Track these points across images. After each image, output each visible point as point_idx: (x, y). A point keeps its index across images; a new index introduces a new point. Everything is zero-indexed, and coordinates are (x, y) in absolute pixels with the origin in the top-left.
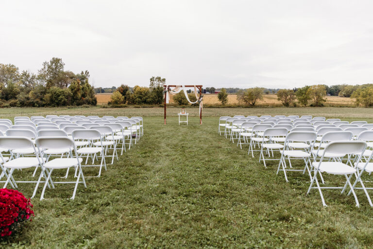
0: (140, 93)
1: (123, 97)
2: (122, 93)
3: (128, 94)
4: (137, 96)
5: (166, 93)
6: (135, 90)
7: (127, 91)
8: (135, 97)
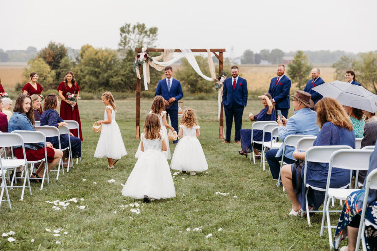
0: (95, 62)
1: (54, 72)
2: (49, 63)
3: (66, 66)
4: (87, 69)
5: (140, 65)
6: (82, 56)
7: (61, 58)
8: (82, 73)
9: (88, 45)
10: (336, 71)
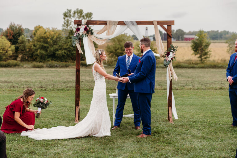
0: (44, 39)
1: (13, 47)
2: (10, 40)
3: (23, 42)
4: (38, 44)
5: (80, 40)
6: (35, 34)
7: (19, 36)
8: (35, 48)
9: (39, 26)
10: (229, 46)
